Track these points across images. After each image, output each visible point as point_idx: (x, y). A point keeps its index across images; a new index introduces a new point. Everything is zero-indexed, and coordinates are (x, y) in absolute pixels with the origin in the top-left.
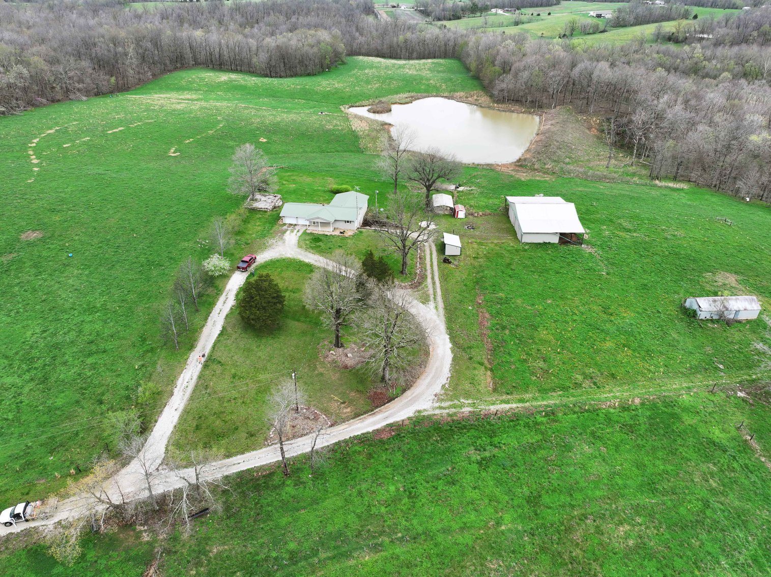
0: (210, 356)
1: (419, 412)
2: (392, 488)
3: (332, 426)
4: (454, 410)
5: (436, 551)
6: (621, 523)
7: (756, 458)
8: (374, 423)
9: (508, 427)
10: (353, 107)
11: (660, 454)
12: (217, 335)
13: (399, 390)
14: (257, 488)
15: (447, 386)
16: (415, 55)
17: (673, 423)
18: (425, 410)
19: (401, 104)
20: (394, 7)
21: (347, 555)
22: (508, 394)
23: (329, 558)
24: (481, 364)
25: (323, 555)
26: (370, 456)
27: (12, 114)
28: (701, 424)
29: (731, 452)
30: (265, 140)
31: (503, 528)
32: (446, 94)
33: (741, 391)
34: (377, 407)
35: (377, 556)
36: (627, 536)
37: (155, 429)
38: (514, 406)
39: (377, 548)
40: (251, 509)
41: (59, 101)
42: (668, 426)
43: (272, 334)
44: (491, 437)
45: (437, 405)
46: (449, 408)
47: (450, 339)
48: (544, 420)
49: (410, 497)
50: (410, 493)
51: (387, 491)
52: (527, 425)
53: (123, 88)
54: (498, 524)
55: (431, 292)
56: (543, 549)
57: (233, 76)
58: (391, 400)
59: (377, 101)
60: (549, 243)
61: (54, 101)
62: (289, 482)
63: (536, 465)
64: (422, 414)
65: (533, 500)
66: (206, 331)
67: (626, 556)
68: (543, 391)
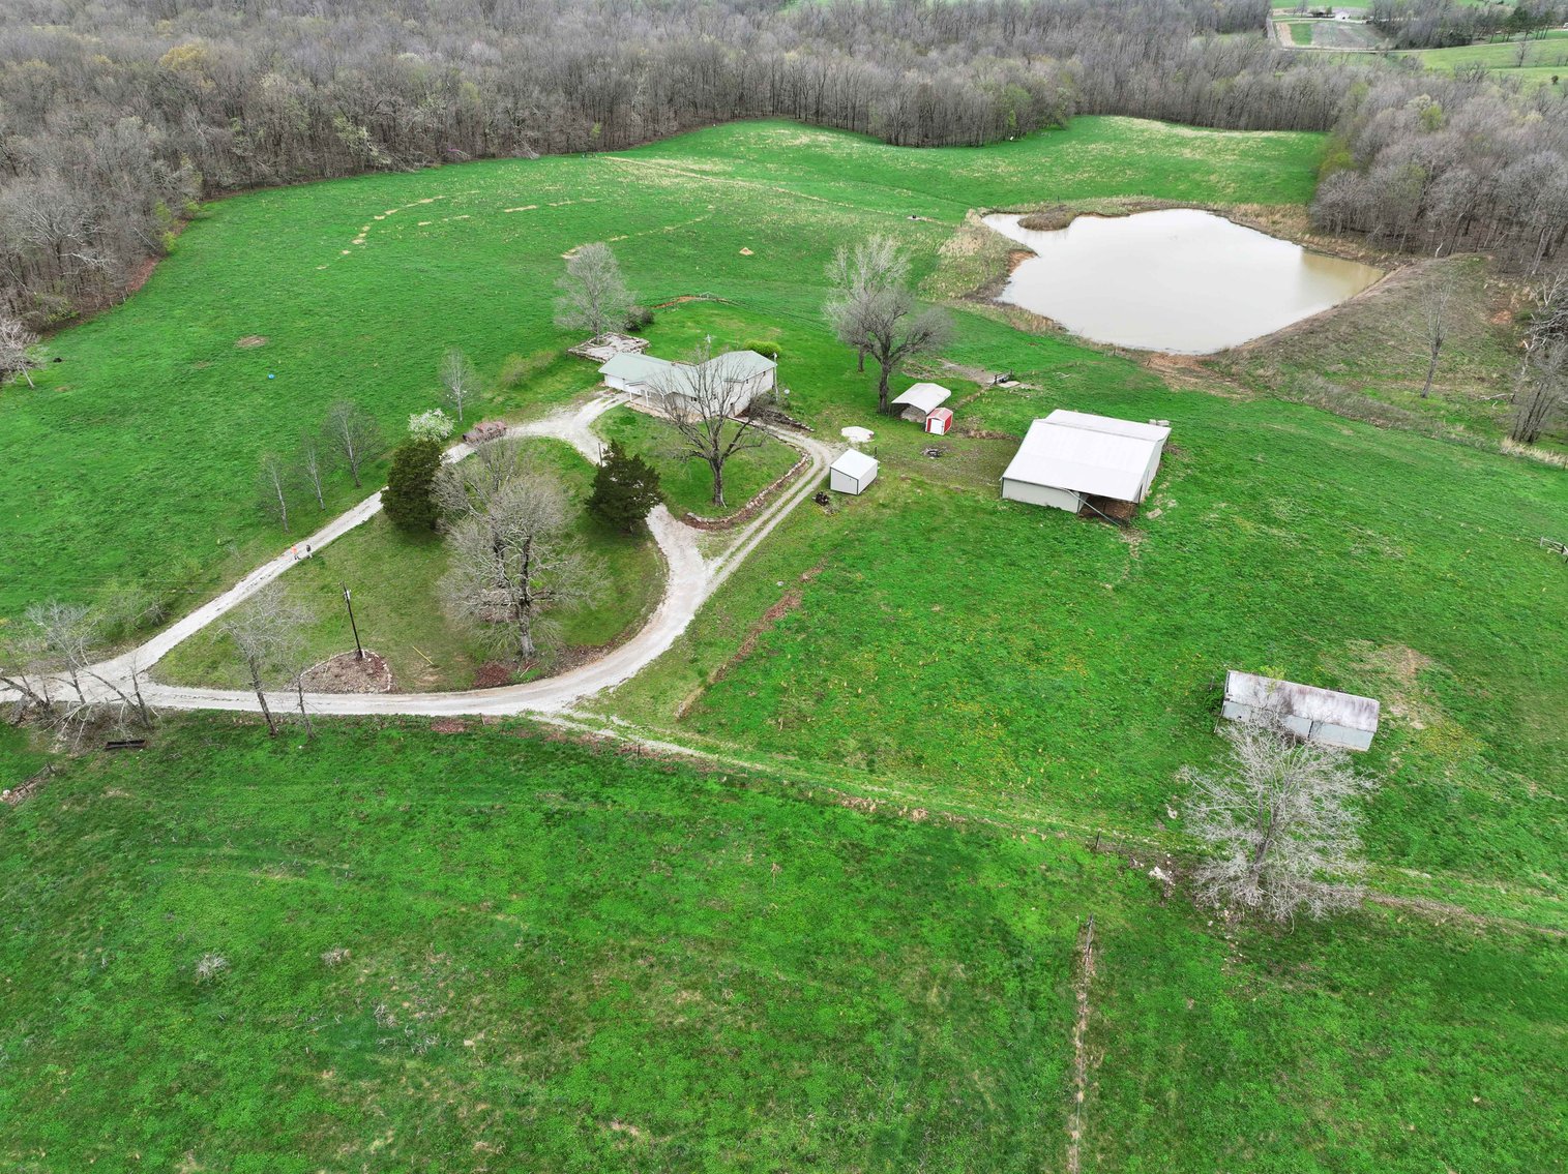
0: (319, 552)
1: (530, 712)
2: (391, 802)
3: (390, 692)
4: (585, 728)
5: (375, 906)
6: (693, 986)
7: (1070, 991)
8: (448, 707)
9: (646, 780)
10: (998, 212)
11: (877, 913)
12: (353, 526)
13: (531, 675)
14: (224, 739)
15: (611, 691)
16: (1243, 121)
17: (955, 874)
18: (541, 713)
19: (1102, 215)
20: (1319, 15)
21: (256, 864)
22: (699, 732)
23: (231, 858)
24: (702, 673)
25: (226, 850)
26: (401, 749)
27: (402, 171)
28: (1012, 893)
29: (1026, 961)
30: (750, 253)
31: (500, 917)
32: (1220, 205)
33: (1164, 868)
34: (478, 687)
35: (291, 880)
36: (686, 1008)
37: (176, 626)
38: (687, 751)
39: (299, 870)
40: (196, 761)
41: (493, 156)
42: (939, 873)
43: (427, 543)
44: (604, 785)
45: (566, 712)
46: (580, 722)
47: (692, 623)
48: (717, 788)
49: (405, 824)
50: (412, 818)
51: (381, 804)
52: (681, 789)
53: (611, 145)
54: (497, 908)
55: (738, 543)
56: (528, 970)
57: (823, 137)
58: (511, 683)
59: (1055, 205)
60: (1059, 509)
61: (485, 156)
62: (268, 745)
63: (638, 850)
64: (530, 718)
65: (581, 899)
66: (346, 516)
67: (652, 1036)
68: (765, 746)
